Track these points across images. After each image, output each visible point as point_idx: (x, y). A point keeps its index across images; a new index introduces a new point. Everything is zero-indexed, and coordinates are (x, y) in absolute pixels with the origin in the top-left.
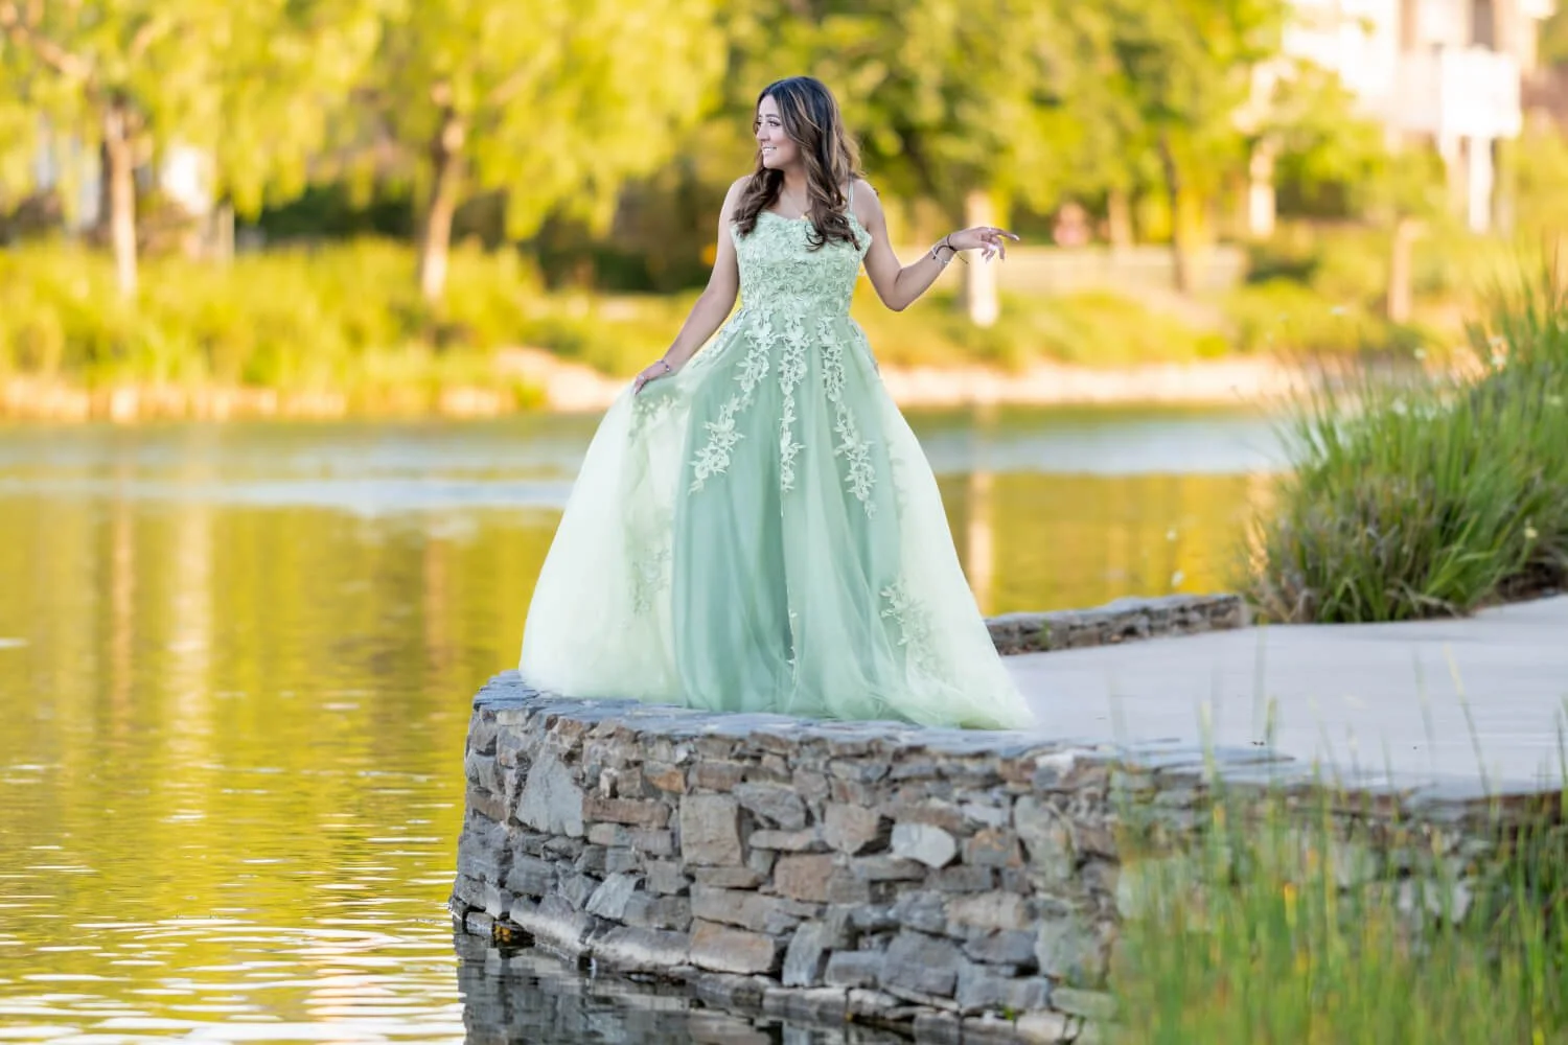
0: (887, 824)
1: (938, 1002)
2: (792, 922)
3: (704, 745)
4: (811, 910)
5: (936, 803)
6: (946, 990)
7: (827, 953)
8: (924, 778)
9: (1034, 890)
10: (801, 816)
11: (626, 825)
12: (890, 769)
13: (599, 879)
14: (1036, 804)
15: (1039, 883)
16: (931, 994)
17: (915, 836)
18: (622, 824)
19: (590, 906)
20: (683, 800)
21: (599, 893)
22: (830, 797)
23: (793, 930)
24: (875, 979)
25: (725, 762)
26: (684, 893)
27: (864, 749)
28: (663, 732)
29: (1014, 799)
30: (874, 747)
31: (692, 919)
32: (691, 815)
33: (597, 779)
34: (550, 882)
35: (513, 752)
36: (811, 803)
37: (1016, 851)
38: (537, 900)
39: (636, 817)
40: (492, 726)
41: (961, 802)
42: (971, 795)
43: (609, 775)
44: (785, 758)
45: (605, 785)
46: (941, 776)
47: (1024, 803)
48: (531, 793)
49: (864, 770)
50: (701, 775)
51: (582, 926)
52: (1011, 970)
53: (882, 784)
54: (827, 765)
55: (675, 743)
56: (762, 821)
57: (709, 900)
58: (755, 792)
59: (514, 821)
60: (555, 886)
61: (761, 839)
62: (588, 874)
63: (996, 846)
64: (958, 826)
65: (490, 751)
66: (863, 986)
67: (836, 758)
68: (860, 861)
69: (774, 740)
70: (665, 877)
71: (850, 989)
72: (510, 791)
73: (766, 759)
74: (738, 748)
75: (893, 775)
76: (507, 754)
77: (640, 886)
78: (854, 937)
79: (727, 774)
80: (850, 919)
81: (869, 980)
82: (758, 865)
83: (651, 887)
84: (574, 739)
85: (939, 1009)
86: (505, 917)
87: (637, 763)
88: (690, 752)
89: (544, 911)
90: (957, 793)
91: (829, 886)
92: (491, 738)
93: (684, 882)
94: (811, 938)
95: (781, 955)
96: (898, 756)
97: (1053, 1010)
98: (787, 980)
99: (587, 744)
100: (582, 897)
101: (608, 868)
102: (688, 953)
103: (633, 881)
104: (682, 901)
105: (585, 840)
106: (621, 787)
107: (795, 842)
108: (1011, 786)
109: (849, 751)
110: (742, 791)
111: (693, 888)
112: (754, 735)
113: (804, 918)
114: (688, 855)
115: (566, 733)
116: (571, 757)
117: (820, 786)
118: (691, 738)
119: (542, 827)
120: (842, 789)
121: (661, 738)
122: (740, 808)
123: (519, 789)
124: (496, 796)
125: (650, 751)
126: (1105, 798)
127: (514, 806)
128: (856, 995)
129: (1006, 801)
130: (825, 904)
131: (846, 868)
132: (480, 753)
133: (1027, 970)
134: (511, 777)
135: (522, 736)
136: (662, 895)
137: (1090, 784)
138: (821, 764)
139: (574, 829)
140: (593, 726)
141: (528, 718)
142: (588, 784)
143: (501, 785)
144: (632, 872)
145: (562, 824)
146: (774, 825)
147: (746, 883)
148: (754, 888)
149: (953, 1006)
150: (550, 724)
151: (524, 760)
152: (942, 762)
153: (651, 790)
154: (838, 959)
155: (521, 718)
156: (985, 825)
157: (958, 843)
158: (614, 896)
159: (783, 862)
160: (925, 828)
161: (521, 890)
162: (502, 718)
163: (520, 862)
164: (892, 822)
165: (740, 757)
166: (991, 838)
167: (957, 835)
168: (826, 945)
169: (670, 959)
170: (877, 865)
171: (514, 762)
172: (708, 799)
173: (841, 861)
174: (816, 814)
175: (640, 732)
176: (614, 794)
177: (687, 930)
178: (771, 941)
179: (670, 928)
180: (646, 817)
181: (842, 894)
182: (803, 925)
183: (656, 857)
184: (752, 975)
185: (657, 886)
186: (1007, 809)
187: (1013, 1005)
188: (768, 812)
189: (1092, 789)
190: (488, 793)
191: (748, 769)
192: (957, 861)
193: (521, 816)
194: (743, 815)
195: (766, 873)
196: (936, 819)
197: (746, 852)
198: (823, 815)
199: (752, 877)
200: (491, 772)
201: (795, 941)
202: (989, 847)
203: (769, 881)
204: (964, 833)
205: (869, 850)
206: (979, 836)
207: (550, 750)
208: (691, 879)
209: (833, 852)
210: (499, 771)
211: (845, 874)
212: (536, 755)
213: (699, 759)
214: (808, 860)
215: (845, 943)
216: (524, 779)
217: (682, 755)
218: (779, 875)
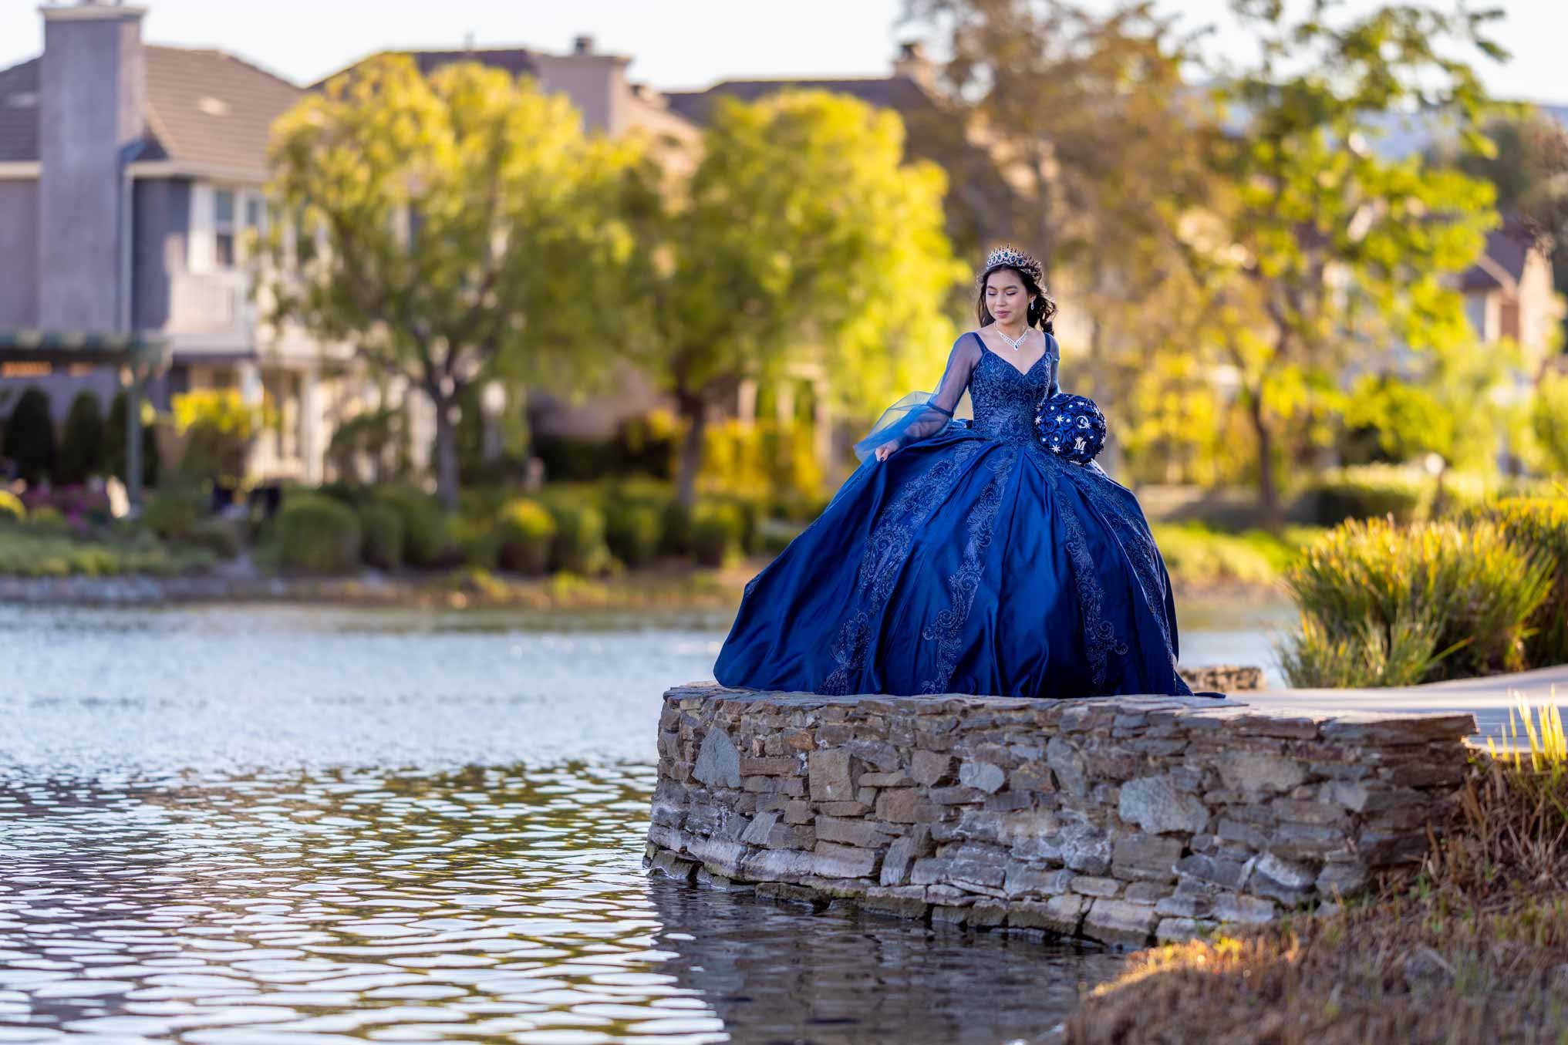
0: (955, 763)
1: (991, 891)
2: (888, 840)
3: (825, 713)
4: (901, 830)
5: (990, 746)
6: (998, 882)
7: (912, 860)
8: (983, 728)
9: (1060, 806)
10: (896, 761)
11: (771, 776)
12: (958, 723)
13: (750, 817)
14: (1062, 742)
15: (1064, 800)
16: (986, 886)
17: (976, 771)
18: (767, 776)
19: (744, 837)
20: (812, 755)
21: (751, 827)
22: (915, 745)
23: (888, 845)
24: (947, 876)
25: (842, 725)
26: (811, 822)
27: (940, 709)
28: (797, 705)
29: (1047, 739)
30: (947, 707)
31: (817, 840)
32: (817, 764)
33: (750, 744)
34: (716, 822)
35: (691, 729)
36: (902, 751)
37: (1048, 779)
38: (707, 836)
39: (779, 770)
40: (678, 711)
42: (1017, 739)
43: (758, 740)
44: (884, 718)
45: (756, 746)
46: (995, 725)
47: (1053, 742)
48: (703, 758)
49: (940, 724)
50: (824, 736)
51: (739, 851)
52: (1043, 865)
53: (953, 732)
54: (914, 722)
55: (805, 712)
56: (867, 766)
57: (828, 827)
58: (862, 744)
59: (693, 781)
60: (720, 825)
61: (866, 779)
62: (743, 814)
63: (1033, 775)
64: (1006, 762)
65: (675, 731)
66: (938, 881)
67: (921, 717)
68: (937, 790)
70: (797, 811)
71: (929, 885)
72: (688, 757)
73: (870, 720)
74: (850, 713)
75: (960, 727)
76: (688, 731)
77: (780, 819)
78: (931, 846)
79: (843, 732)
80: (929, 833)
81: (942, 878)
82: (866, 797)
83: (787, 819)
84: (735, 716)
85: (992, 896)
86: (684, 851)
87: (780, 730)
88: (816, 718)
89: (711, 843)
90: (1006, 738)
91: (914, 812)
92: (676, 719)
93: (812, 815)
94: (904, 847)
95: (880, 862)
96: (965, 713)
97: (1074, 893)
98: (883, 880)
99: (745, 718)
100: (738, 831)
101: (757, 809)
102: (813, 866)
103: (776, 816)
104: (809, 829)
105: (742, 790)
106: (768, 748)
107: (891, 779)
108: (1045, 730)
109: (930, 711)
110: (854, 744)
111: (818, 818)
112: (861, 702)
113: (897, 836)
114: (815, 794)
115: (730, 713)
116: (732, 729)
117: (909, 737)
118: (818, 709)
119: (711, 782)
120: (924, 738)
121: (795, 709)
122: (852, 757)
123: (695, 756)
124: (679, 762)
125: (788, 719)
126: (1111, 735)
127: (692, 769)
128: (933, 889)
129: (1041, 741)
130: (912, 824)
131: (927, 797)
132: (668, 731)
133: (1055, 864)
134: (689, 748)
135: (698, 718)
136: (796, 825)
137: (1100, 726)
138: (910, 722)
139: (734, 781)
140: (748, 705)
141: (702, 704)
142: (744, 748)
143: (682, 754)
144: (776, 811)
145: (725, 780)
146: (876, 769)
147: (855, 813)
148: (861, 817)
149: (1002, 893)
150: (718, 706)
151: (700, 734)
152: (996, 715)
153: (788, 748)
154: (919, 864)
155: (697, 705)
156: (1026, 759)
157: (1006, 773)
158: (763, 826)
159: (883, 795)
160: (983, 764)
161: (695, 830)
162: (683, 705)
164: (960, 761)
165: (852, 720)
166: (1031, 769)
167: (1006, 769)
168: (913, 853)
169: (801, 870)
170: (948, 792)
171: (692, 737)
172: (828, 752)
173: (923, 792)
174: (906, 759)
175: (782, 707)
176: (763, 753)
177: (813, 849)
178: (873, 853)
179: (801, 849)
180: (785, 769)
181: (922, 817)
182: (895, 841)
183: (792, 798)
184: (859, 879)
185: (792, 817)
186: (1041, 747)
187: (1045, 891)
188: (871, 759)
189: (1102, 729)
190: (673, 760)
191: (858, 728)
192: (1005, 788)
193: (696, 775)
194: (854, 762)
195: (870, 804)
196: (991, 757)
197: (856, 788)
198: (910, 759)
199: (860, 807)
200: (674, 744)
201: (890, 851)
202: (1029, 775)
203: (872, 810)
204: (1008, 766)
205: (945, 782)
206: (1022, 767)
207: (718, 724)
208: (817, 812)
209: (919, 785)
210: (681, 743)
211: (926, 801)
212: (708, 729)
213: (822, 723)
214: (900, 792)
215: (925, 851)
216: (699, 747)
217: (810, 720)
218: (879, 804)
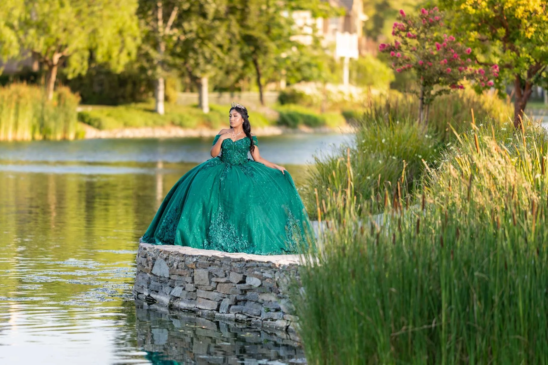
0: (245, 277)
1: (256, 317)
2: (221, 299)
3: (200, 258)
4: (226, 296)
5: (256, 272)
6: (259, 314)
7: (230, 306)
8: (253, 267)
9: (279, 293)
10: (224, 275)
11: (180, 275)
12: (245, 265)
13: (173, 287)
14: (280, 273)
15: (280, 291)
16: (255, 315)
17: (251, 279)
19: (171, 294)
20: (195, 270)
21: (173, 291)
22: (231, 270)
23: (222, 300)
24: (242, 311)
25: (205, 262)
26: (195, 291)
27: (239, 260)
29: (275, 272)
30: (242, 260)
31: (197, 297)
32: (197, 273)
33: (173, 265)
34: (160, 288)
35: (151, 258)
36: (226, 272)
37: (275, 284)
38: (157, 292)
39: (183, 274)
40: (146, 251)
41: (262, 272)
42: (265, 271)
43: (176, 263)
44: (220, 261)
45: (175, 265)
46: (257, 266)
47: (277, 273)
48: (155, 267)
49: (239, 264)
50: (199, 265)
51: (170, 298)
52: (274, 310)
53: (244, 268)
54: (230, 263)
55: (193, 257)
56: (215, 276)
57: (201, 293)
58: (213, 269)
59: (151, 274)
60: (162, 289)
61: (214, 279)
62: (170, 286)
63: (270, 282)
64: (261, 278)
65: (146, 257)
66: (239, 313)
67: (233, 262)
68: (239, 285)
69: (218, 257)
70: (190, 287)
71: (236, 314)
72: (150, 266)
73: (216, 262)
74: (209, 259)
75: (246, 266)
77: (184, 289)
78: (237, 302)
79: (206, 264)
80: (236, 298)
81: (240, 312)
82: (213, 285)
83: (186, 289)
84: (167, 255)
85: (257, 319)
86: (149, 296)
87: (183, 261)
88: (197, 259)
89: (159, 295)
90: (262, 270)
91: (231, 291)
92: (145, 254)
93: (195, 289)
94: (227, 302)
95: (219, 306)
96: (247, 262)
97: (284, 319)
98: (220, 312)
99: (170, 256)
100: (169, 292)
101: (176, 285)
102: (196, 305)
103: (182, 288)
104: (194, 293)
105: (169, 278)
106: (180, 266)
107: (223, 280)
108: (274, 269)
109: (236, 260)
110: (210, 268)
111: (197, 290)
112: (213, 256)
113: (225, 298)
114: (196, 283)
115: (165, 254)
116: (166, 259)
117: (228, 268)
118: (197, 256)
119: (159, 275)
120: (234, 268)
121: (190, 256)
122: (209, 272)
123: (153, 266)
124: (146, 267)
125: (187, 258)
126: (296, 273)
127: (151, 270)
128: (237, 315)
129: (273, 273)
130: (230, 294)
131: (235, 286)
132: (142, 257)
133: (277, 310)
134: (150, 264)
135: (153, 254)
136: (190, 292)
137: (293, 269)
138: (229, 263)
139: (167, 276)
140: (172, 252)
141: (155, 250)
142: (171, 265)
143: (148, 265)
144: (182, 286)
145: (163, 274)
146: (217, 277)
147: (210, 289)
148: (212, 291)
149: (260, 318)
150: (161, 251)
151: (154, 260)
152: (258, 263)
153: (186, 267)
154: (232, 307)
155: (153, 250)
156: (268, 278)
157: (262, 281)
158: (177, 291)
159: (219, 285)
160: (254, 278)
161: (153, 289)
162: (148, 249)
163: (153, 283)
164: (246, 276)
165: (209, 261)
166: (269, 280)
167: (262, 280)
168: (230, 304)
169: (192, 306)
170: (242, 286)
171: (151, 260)
172: (201, 270)
173: (234, 285)
174: (228, 274)
175: (185, 254)
176: (178, 268)
177: (196, 300)
178: (217, 302)
179: (192, 299)
180: (186, 274)
181: (234, 293)
182: (224, 299)
183: (188, 283)
184: (212, 310)
185: (188, 289)
186: (273, 274)
187: (274, 318)
188: (216, 273)
189: (293, 271)
190: (144, 267)
191: (211, 263)
192: (261, 286)
193: (153, 272)
194: (210, 274)
195: (215, 287)
196: (256, 276)
197: (210, 282)
198: (229, 274)
199: (212, 288)
200: (145, 261)
201: (222, 302)
202: (269, 282)
203: (216, 289)
204: (263, 279)
205: (240, 282)
206: (267, 280)
207: (161, 257)
208: (197, 288)
209: (232, 283)
210: (147, 262)
211: (235, 288)
212: (157, 258)
213: (199, 261)
214: (226, 284)
215: (234, 303)
216: (154, 263)
217: (195, 260)
218: (218, 287)
